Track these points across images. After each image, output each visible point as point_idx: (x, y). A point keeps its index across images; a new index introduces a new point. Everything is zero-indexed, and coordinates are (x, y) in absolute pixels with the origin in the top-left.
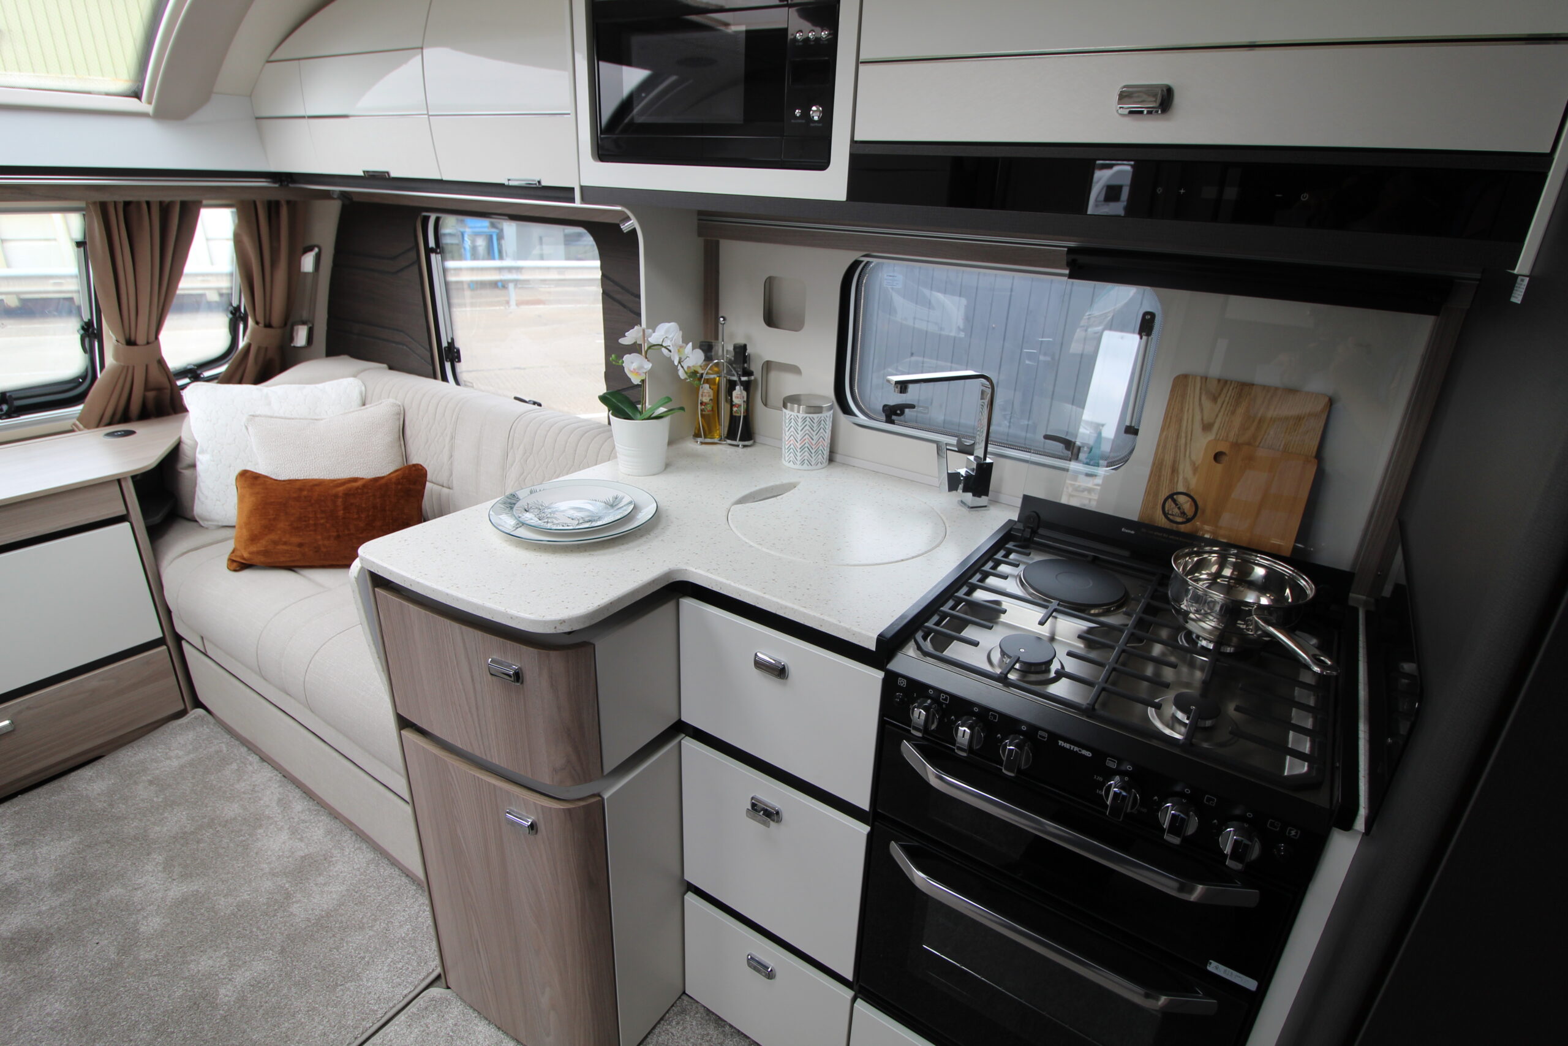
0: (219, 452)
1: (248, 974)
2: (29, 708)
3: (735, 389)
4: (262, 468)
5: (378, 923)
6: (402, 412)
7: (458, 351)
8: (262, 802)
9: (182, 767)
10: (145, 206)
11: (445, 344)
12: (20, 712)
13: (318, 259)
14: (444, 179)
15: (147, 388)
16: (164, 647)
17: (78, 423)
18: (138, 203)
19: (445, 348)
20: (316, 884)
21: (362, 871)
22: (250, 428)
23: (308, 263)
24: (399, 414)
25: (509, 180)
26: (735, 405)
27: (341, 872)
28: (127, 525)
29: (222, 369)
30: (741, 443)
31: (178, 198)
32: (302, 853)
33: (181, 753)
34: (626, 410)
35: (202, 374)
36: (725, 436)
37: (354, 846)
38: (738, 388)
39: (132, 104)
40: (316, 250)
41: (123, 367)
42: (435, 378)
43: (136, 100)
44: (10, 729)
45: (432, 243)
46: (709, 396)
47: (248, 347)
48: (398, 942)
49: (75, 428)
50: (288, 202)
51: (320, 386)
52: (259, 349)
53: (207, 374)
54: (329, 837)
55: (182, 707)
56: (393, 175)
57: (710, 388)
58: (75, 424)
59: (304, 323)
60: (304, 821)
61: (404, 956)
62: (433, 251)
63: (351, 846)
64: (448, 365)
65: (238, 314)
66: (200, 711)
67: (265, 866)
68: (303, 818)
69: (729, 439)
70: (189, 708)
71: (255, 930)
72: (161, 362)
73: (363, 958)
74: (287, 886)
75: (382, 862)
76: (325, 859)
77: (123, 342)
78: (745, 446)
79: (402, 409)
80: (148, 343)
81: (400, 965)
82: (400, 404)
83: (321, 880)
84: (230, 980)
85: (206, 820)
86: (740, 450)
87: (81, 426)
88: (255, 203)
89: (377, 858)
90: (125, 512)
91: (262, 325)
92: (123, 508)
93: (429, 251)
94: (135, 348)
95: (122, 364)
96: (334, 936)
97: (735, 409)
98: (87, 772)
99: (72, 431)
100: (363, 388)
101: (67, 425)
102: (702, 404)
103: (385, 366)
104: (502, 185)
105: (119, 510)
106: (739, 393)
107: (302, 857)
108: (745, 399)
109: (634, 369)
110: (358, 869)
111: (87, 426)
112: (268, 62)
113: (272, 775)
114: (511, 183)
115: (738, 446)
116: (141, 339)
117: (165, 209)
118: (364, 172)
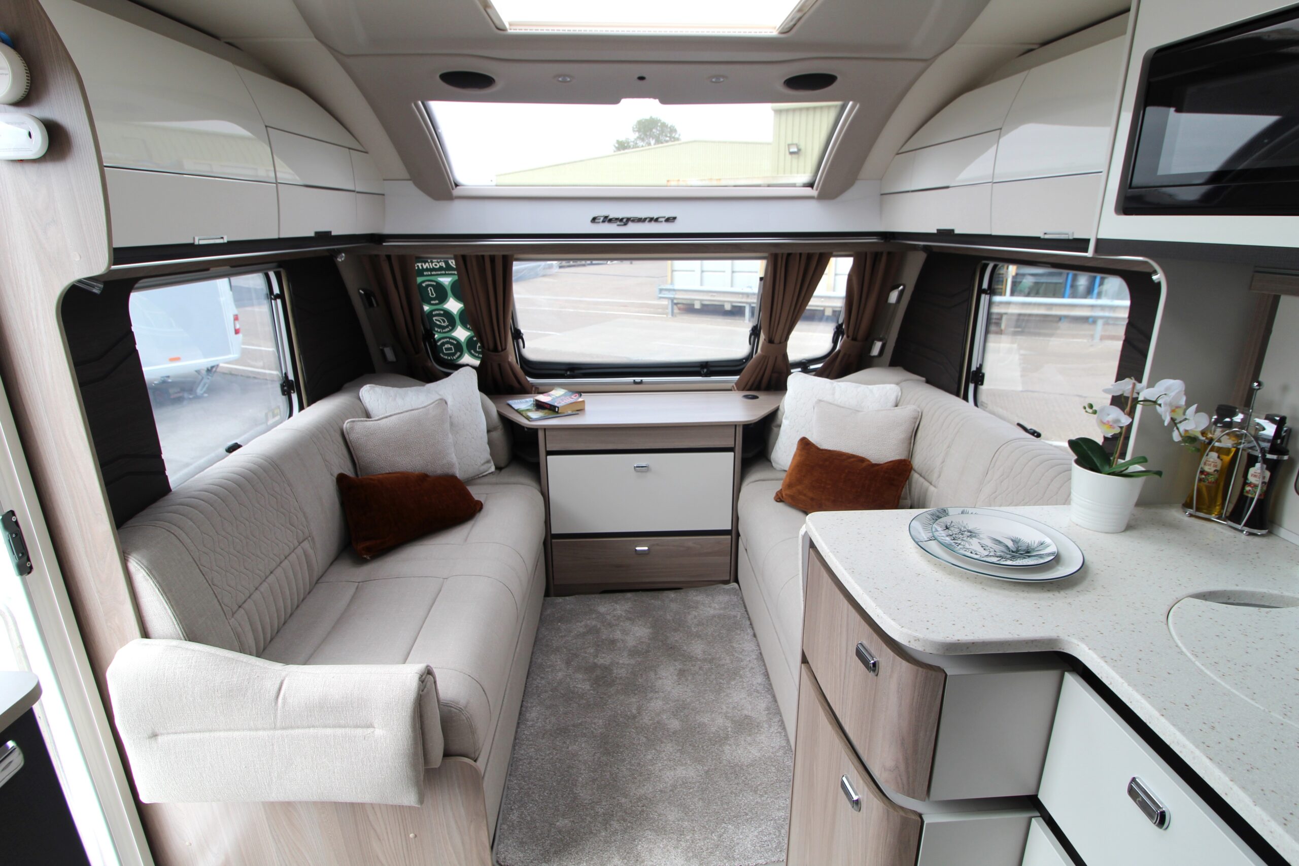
0: (795, 422)
1: (684, 772)
2: (658, 545)
3: (1253, 466)
4: (814, 439)
5: (766, 796)
6: (920, 417)
7: (983, 375)
8: (742, 663)
9: (714, 616)
10: (798, 256)
11: (974, 368)
12: (653, 545)
13: (901, 294)
14: (994, 233)
15: (773, 371)
16: (730, 537)
17: (735, 385)
18: (795, 254)
19: (973, 371)
20: (745, 741)
21: (774, 750)
22: (816, 408)
23: (893, 297)
24: (916, 418)
25: (1045, 234)
26: (1250, 484)
27: (762, 743)
28: (732, 454)
29: (820, 366)
30: (1246, 529)
31: (818, 251)
32: (746, 712)
33: (717, 607)
34: (1095, 459)
35: (809, 366)
36: (1228, 514)
37: (777, 729)
38: (1258, 465)
39: (808, 191)
40: (901, 287)
41: (766, 355)
42: (958, 395)
43: (810, 189)
44: (647, 552)
45: (985, 285)
46: (1215, 466)
47: (839, 351)
48: (771, 820)
49: (733, 389)
50: (889, 253)
51: (870, 387)
52: (845, 354)
53: (812, 367)
54: (767, 712)
55: (728, 578)
56: (957, 232)
57: (1219, 457)
58: (733, 386)
59: (880, 340)
60: (758, 692)
61: (770, 834)
62: (985, 292)
63: (776, 728)
64: (971, 387)
65: (840, 330)
66: (735, 585)
67: (724, 707)
68: (758, 688)
69: (1231, 521)
70: (731, 580)
71: (700, 746)
72: (785, 356)
73: (747, 814)
74: (729, 729)
75: (789, 753)
76: (757, 726)
77: (767, 340)
78: (1250, 534)
79: (920, 414)
80: (780, 343)
81: (765, 838)
82: (920, 410)
83: (749, 739)
84: (674, 769)
85: (710, 657)
86: (1243, 537)
87: (736, 388)
88: (866, 254)
89: (787, 748)
90: (733, 446)
91: (850, 338)
92: (733, 443)
93: (981, 291)
94: (773, 345)
95: (765, 353)
96: (737, 784)
97: (1248, 488)
98: (672, 595)
99: (730, 390)
100: (900, 394)
101: (729, 386)
102: (1202, 472)
103: (924, 379)
104: (1038, 238)
105: (730, 444)
106: (1259, 471)
107: (746, 716)
108: (1267, 480)
109: (1108, 421)
110: (773, 747)
111: (739, 389)
112: (898, 154)
113: (755, 648)
114: (1047, 237)
115: (1242, 531)
116: (777, 340)
117: (809, 256)
118: (938, 230)
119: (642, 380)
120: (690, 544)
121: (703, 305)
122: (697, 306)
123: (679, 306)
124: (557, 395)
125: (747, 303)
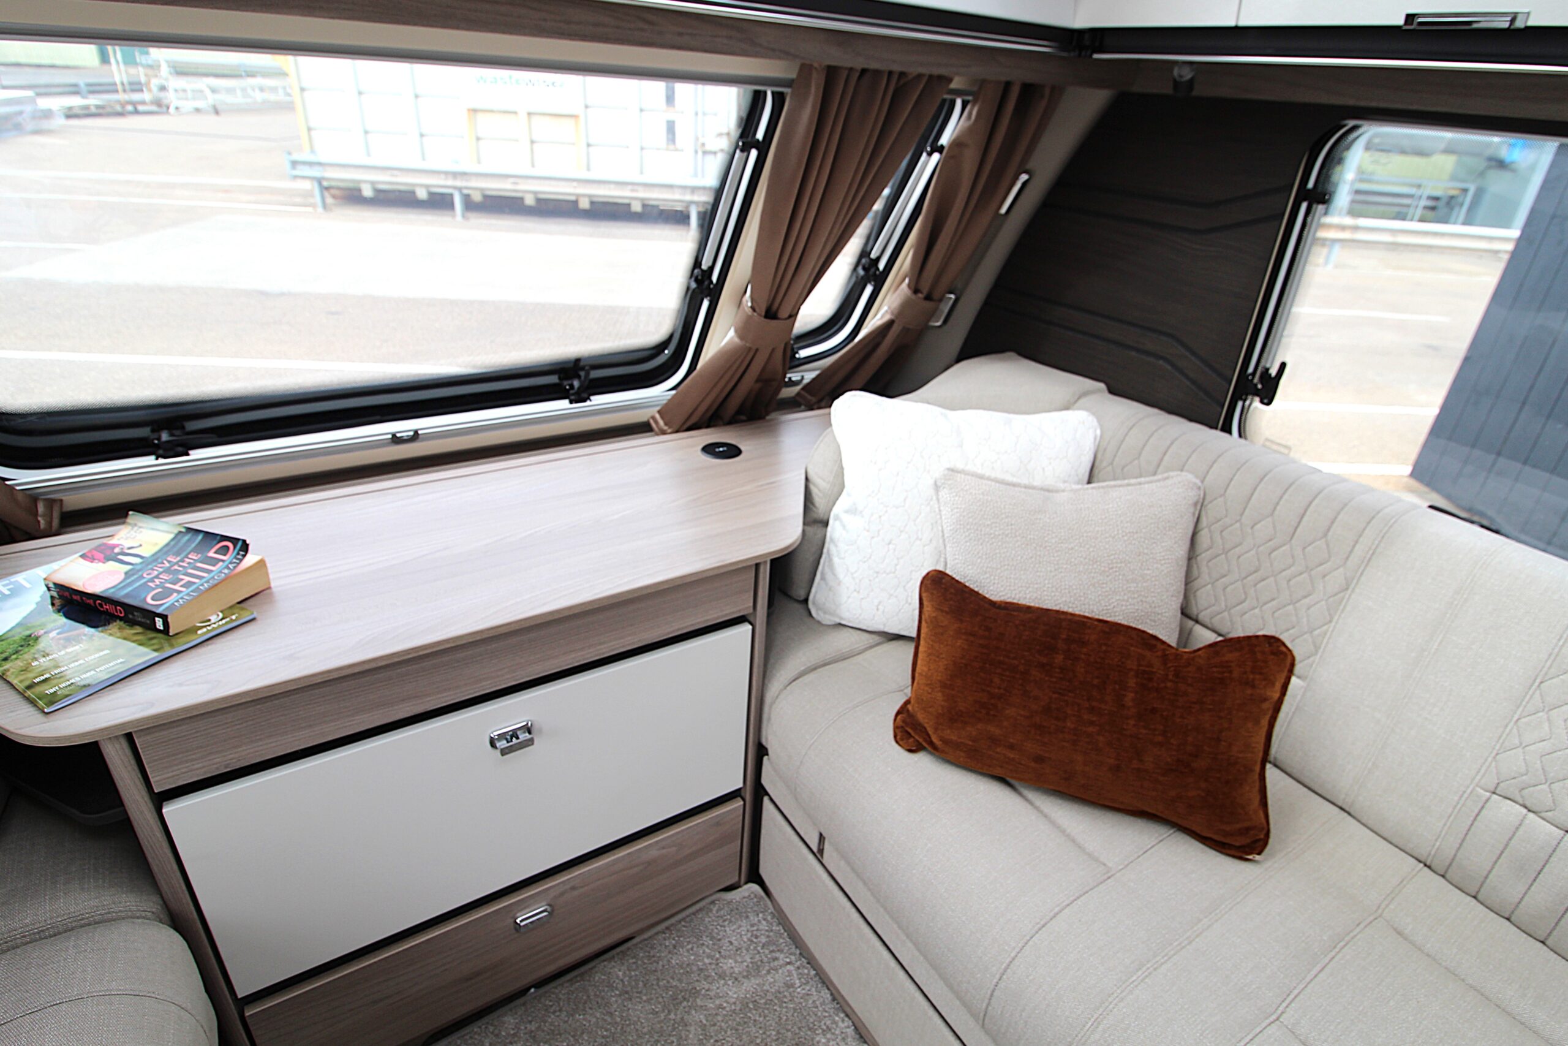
0: (880, 517)
2: (573, 888)
10: (880, 82)
12: (562, 894)
13: (1019, 193)
16: (741, 801)
17: (658, 416)
18: (878, 75)
23: (1010, 199)
28: (746, 629)
35: (797, 352)
40: (1023, 178)
41: (750, 349)
44: (544, 919)
45: (1312, 181)
47: (888, 326)
49: (654, 425)
55: (734, 880)
59: (954, 292)
62: (1309, 196)
66: (755, 887)
70: (743, 880)
77: (762, 312)
82: (1199, 484)
87: (663, 426)
88: (1008, 87)
90: (750, 610)
91: (921, 295)
92: (751, 604)
93: (1302, 195)
95: (748, 345)
101: (641, 417)
103: (1102, 386)
105: (743, 605)
119: (416, 432)
120: (654, 853)
121: (378, 191)
122: (367, 192)
123: (333, 191)
124: (147, 551)
125: (455, 188)
